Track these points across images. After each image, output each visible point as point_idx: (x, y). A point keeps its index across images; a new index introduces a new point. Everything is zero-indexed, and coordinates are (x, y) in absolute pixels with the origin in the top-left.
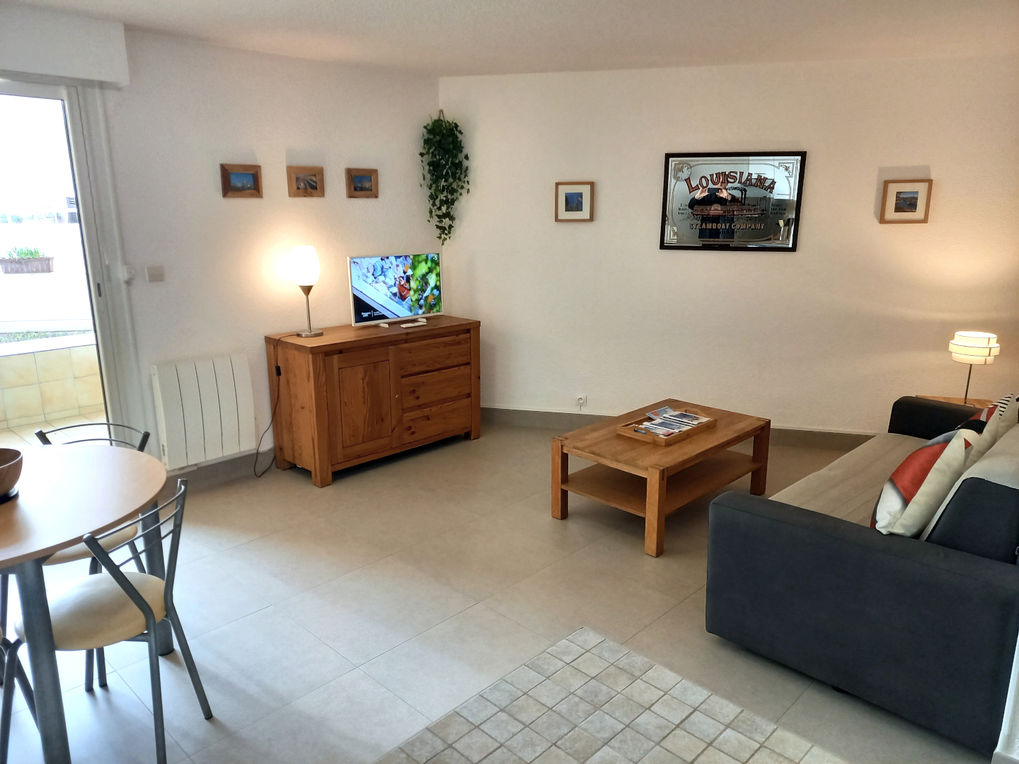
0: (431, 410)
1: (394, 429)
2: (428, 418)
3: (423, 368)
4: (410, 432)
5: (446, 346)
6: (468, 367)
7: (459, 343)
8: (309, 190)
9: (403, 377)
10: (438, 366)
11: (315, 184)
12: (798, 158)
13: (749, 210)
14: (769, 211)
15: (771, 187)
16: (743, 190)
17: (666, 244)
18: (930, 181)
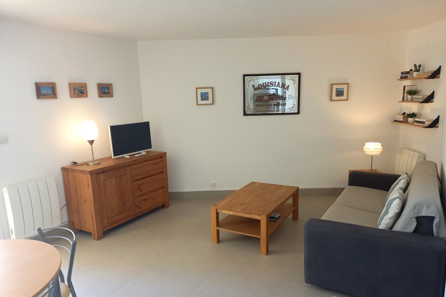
0: (147, 196)
1: (131, 207)
2: (146, 200)
3: (142, 176)
4: (138, 207)
5: (152, 165)
6: (162, 174)
7: (158, 163)
8: (80, 94)
9: (134, 181)
10: (149, 175)
11: (83, 91)
12: (297, 75)
13: (279, 98)
14: (287, 98)
15: (288, 88)
16: (276, 90)
17: (246, 113)
18: (348, 84)
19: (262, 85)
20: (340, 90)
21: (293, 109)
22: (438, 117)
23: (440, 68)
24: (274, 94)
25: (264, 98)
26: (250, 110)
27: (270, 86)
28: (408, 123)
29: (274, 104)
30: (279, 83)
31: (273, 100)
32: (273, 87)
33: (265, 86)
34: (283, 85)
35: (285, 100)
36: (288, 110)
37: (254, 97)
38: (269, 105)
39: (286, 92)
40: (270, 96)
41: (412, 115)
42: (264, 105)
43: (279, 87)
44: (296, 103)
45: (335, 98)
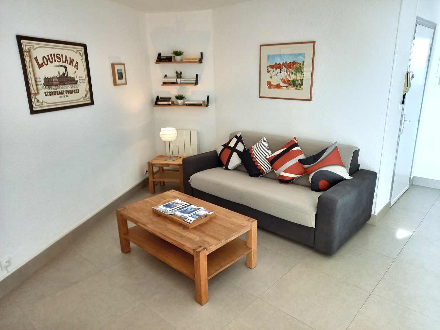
12: (83, 48)
13: (71, 81)
14: (79, 81)
15: (76, 66)
16: (65, 67)
17: (34, 110)
18: (124, 64)
19: (47, 58)
20: (119, 71)
21: (86, 98)
22: (208, 97)
23: (202, 54)
24: (64, 74)
25: (53, 81)
26: (39, 104)
27: (58, 61)
28: (178, 105)
29: (66, 91)
30: (66, 57)
31: (64, 84)
32: (61, 63)
33: (51, 60)
34: (72, 61)
35: (77, 85)
36: (82, 100)
37: (40, 80)
38: (61, 93)
39: (75, 72)
40: (60, 77)
41: (180, 97)
42: (55, 93)
43: (68, 63)
44: (88, 89)
45: (118, 81)
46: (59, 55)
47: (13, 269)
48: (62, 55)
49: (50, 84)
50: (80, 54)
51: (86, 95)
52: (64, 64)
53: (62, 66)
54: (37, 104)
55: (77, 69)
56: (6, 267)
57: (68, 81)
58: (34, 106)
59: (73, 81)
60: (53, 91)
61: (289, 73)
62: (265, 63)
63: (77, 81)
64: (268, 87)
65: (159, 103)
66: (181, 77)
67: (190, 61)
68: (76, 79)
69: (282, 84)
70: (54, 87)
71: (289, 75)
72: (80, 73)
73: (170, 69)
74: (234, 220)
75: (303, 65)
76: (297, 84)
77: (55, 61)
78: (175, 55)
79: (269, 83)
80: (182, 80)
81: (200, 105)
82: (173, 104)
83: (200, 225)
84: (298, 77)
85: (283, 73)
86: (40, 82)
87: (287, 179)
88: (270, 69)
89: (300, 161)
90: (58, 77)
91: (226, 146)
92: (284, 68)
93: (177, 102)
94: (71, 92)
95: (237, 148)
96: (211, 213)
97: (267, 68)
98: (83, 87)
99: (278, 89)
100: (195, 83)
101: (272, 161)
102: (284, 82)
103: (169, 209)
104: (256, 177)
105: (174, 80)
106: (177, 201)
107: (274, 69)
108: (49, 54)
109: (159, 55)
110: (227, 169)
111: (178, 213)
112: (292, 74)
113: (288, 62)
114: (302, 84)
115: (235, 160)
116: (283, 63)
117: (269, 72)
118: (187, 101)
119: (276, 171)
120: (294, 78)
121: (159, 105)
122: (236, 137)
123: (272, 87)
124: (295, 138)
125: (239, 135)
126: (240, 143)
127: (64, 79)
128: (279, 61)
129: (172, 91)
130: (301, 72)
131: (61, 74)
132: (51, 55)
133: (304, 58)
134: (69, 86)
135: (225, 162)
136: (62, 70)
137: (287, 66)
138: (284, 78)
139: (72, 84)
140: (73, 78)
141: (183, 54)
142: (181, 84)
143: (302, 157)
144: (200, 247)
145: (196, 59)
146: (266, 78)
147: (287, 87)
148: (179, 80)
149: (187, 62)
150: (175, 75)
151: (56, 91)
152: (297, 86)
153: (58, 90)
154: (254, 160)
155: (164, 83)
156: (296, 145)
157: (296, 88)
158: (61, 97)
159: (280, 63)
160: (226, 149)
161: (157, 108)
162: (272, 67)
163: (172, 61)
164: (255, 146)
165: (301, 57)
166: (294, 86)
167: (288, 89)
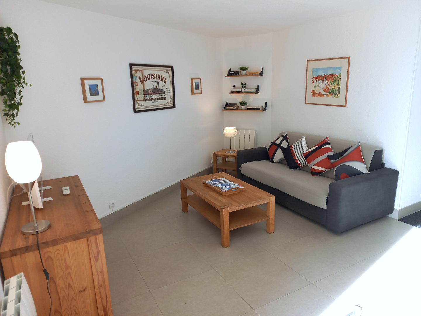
12: (171, 68)
13: (161, 91)
14: (166, 91)
15: (165, 81)
16: (158, 82)
17: (136, 110)
18: (200, 79)
19: (147, 77)
20: (196, 84)
21: (170, 103)
22: (266, 103)
23: (263, 68)
24: (156, 87)
25: (149, 92)
26: (139, 106)
27: (153, 79)
28: (241, 109)
29: (157, 98)
30: (159, 75)
31: (156, 94)
32: (155, 80)
33: (149, 78)
34: (162, 78)
35: (165, 94)
36: (167, 104)
37: (141, 91)
38: (154, 99)
39: (164, 85)
40: (154, 89)
41: (243, 103)
42: (150, 100)
43: (160, 80)
44: (172, 97)
45: (195, 91)
46: (155, 74)
47: (116, 209)
48: (156, 74)
49: (147, 94)
50: (169, 73)
51: (170, 101)
52: (157, 80)
53: (155, 82)
54: (138, 106)
55: (166, 83)
56: (112, 207)
57: (159, 91)
58: (136, 107)
59: (162, 92)
60: (148, 98)
61: (328, 84)
62: (311, 75)
63: (165, 91)
64: (312, 95)
65: (227, 108)
66: (245, 87)
67: (252, 75)
68: (164, 90)
69: (323, 93)
70: (150, 96)
71: (329, 85)
72: (167, 86)
73: (237, 81)
74: (258, 194)
75: (340, 76)
76: (335, 93)
77: (152, 79)
78: (241, 70)
79: (313, 92)
80: (245, 89)
81: (258, 109)
82: (238, 109)
83: (231, 194)
84: (336, 87)
85: (324, 83)
86: (141, 92)
87: (317, 171)
88: (314, 80)
89: (328, 156)
90: (153, 89)
91: (274, 143)
92: (325, 80)
93: (241, 108)
94: (160, 99)
95: (282, 145)
96: (242, 187)
97: (312, 79)
98: (168, 96)
99: (320, 96)
100: (255, 92)
101: (307, 156)
102: (325, 91)
103: (214, 183)
104: (294, 169)
105: (239, 90)
106: (222, 179)
107: (318, 80)
108: (148, 74)
109: (230, 70)
110: (272, 162)
111: (219, 186)
112: (331, 84)
113: (328, 75)
114: (339, 93)
115: (279, 155)
116: (325, 75)
117: (313, 82)
118: (249, 106)
119: (309, 165)
120: (332, 88)
121: (227, 109)
122: (283, 136)
123: (316, 95)
124: (327, 138)
125: (285, 135)
126: (285, 141)
127: (157, 91)
128: (322, 74)
129: (237, 99)
130: (338, 82)
131: (155, 87)
132: (149, 75)
133: (341, 70)
134: (159, 95)
135: (271, 156)
136: (156, 84)
137: (327, 77)
138: (325, 87)
139: (161, 93)
140: (162, 90)
141: (248, 69)
142: (245, 93)
143: (331, 153)
144: (225, 206)
145: (257, 73)
146: (311, 87)
147: (327, 95)
148: (243, 90)
149: (250, 75)
150: (241, 86)
151: (150, 98)
152: (335, 94)
153: (152, 98)
154: (292, 155)
155: (232, 92)
156: (328, 143)
157: (334, 96)
158: (153, 102)
159: (322, 75)
160: (274, 146)
161: (226, 112)
162: (316, 78)
163: (238, 75)
164: (295, 143)
165: (339, 70)
166: (333, 94)
167: (328, 97)
